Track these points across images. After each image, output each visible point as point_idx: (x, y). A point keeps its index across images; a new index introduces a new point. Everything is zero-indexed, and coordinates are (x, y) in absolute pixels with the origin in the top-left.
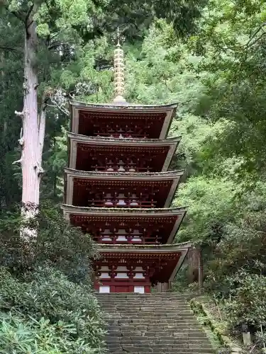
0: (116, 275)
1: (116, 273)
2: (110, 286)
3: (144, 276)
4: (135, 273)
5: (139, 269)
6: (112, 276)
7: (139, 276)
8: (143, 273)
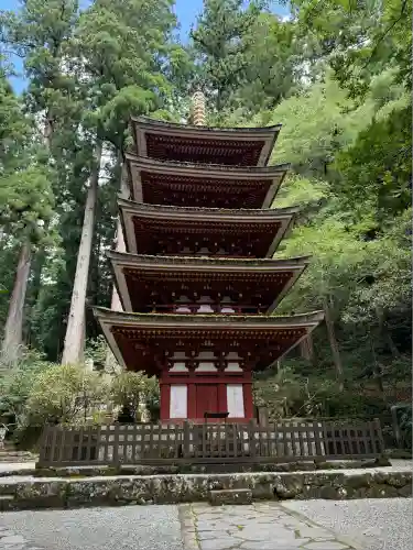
0: (197, 366)
1: (198, 362)
2: (188, 385)
3: (241, 367)
4: (227, 362)
5: (233, 355)
6: (191, 368)
7: (234, 368)
8: (239, 362)
